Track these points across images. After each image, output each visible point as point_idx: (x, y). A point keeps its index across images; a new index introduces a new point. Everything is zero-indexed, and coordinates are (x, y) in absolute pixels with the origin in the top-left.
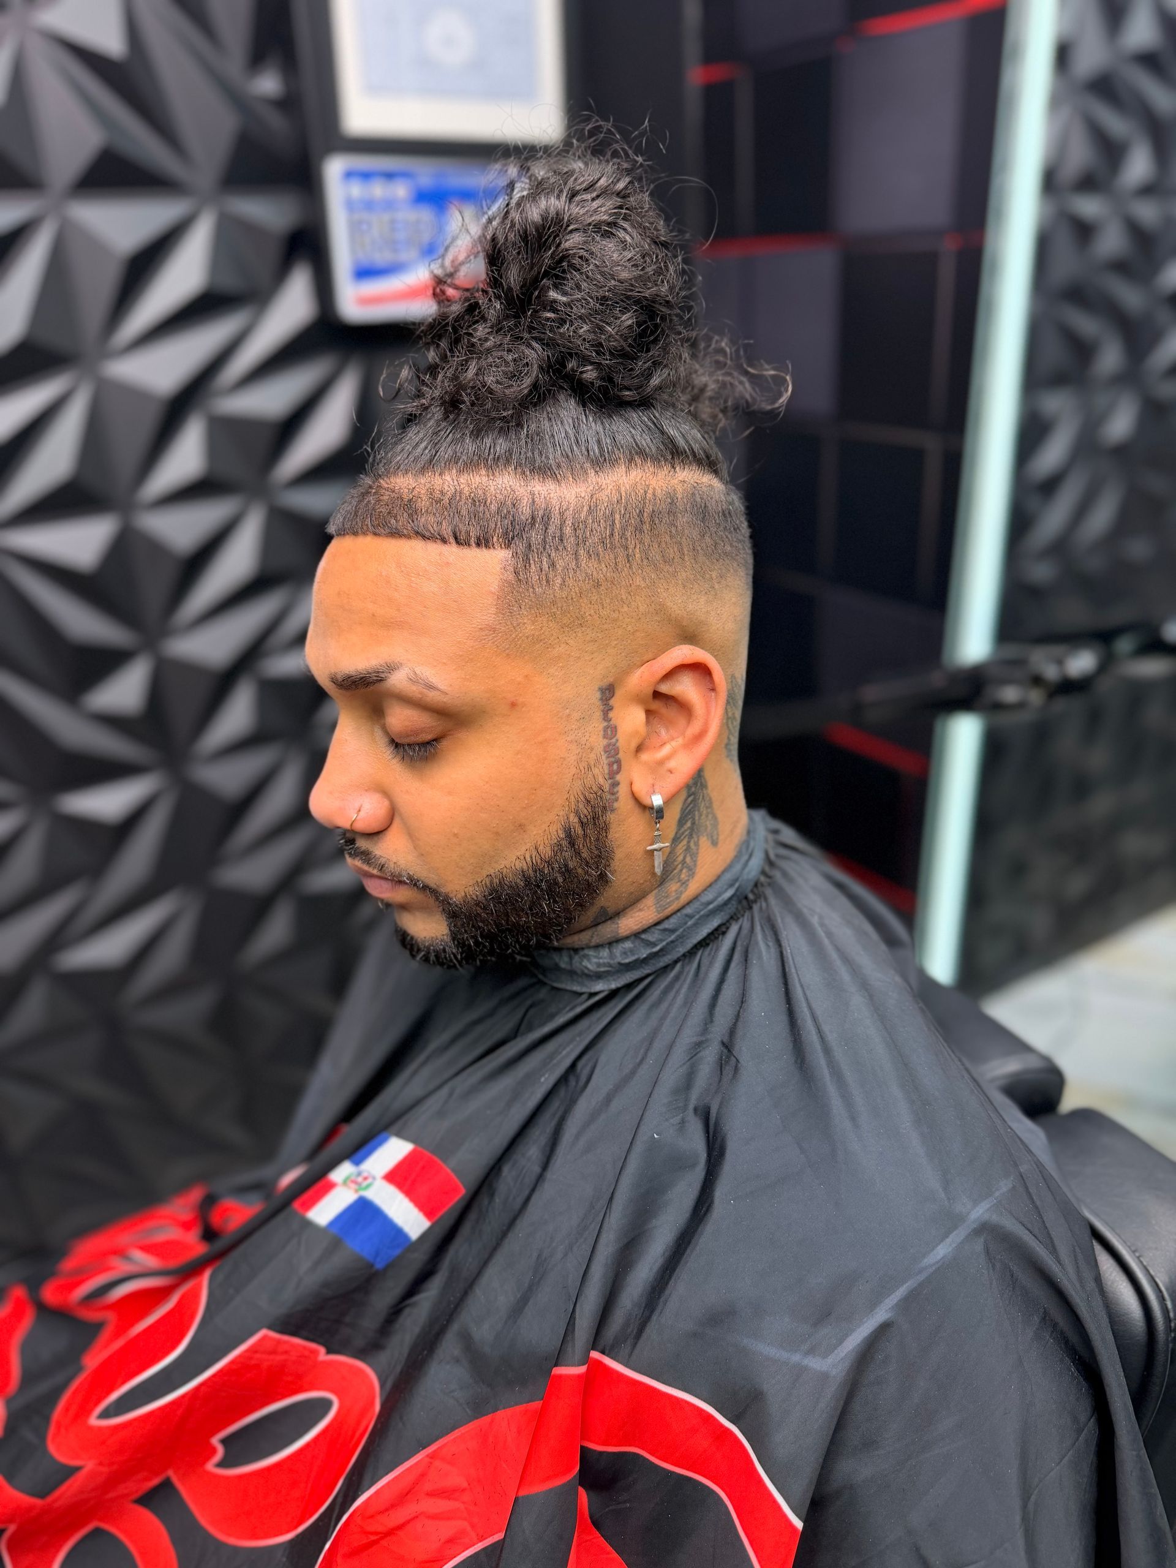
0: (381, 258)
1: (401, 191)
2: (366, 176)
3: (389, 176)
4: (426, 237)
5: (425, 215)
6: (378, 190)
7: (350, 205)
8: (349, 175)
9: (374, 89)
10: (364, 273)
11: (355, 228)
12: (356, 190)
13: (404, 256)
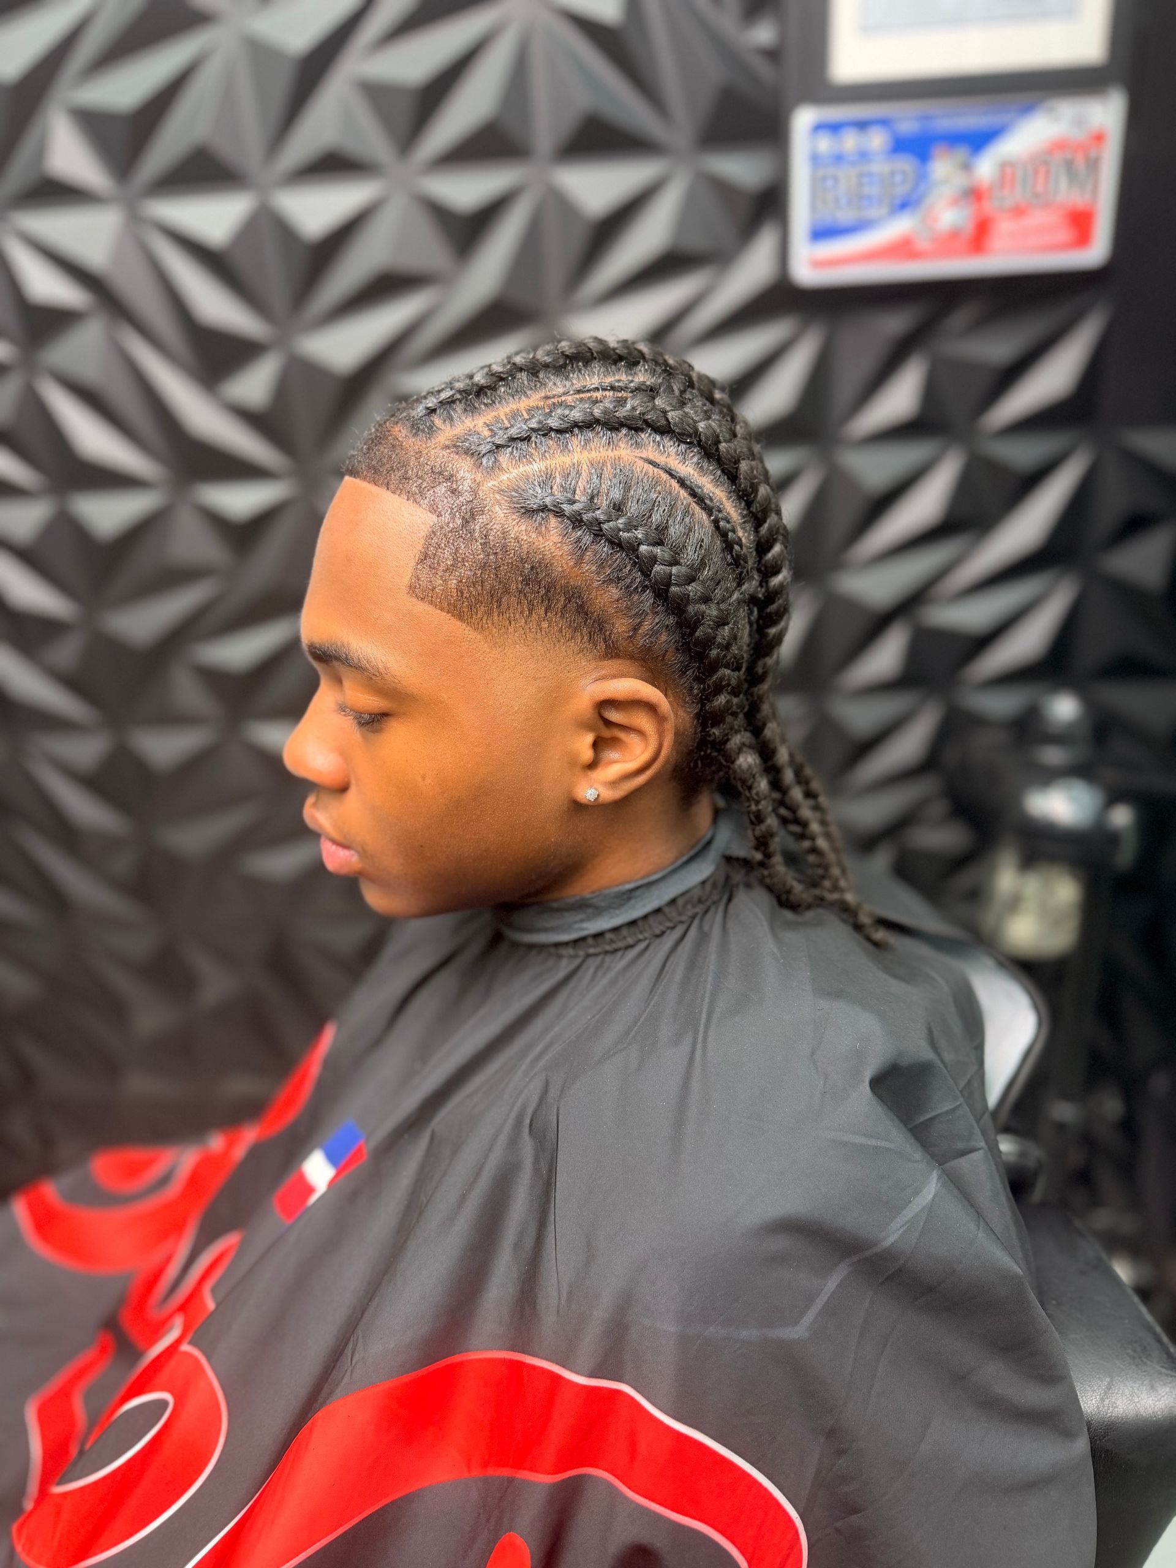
0: (845, 216)
1: (877, 140)
2: (834, 128)
3: (862, 125)
4: (900, 190)
5: (905, 164)
6: (850, 141)
7: (815, 159)
8: (819, 128)
9: (868, 28)
10: (822, 233)
11: (817, 185)
12: (825, 144)
13: (873, 213)
